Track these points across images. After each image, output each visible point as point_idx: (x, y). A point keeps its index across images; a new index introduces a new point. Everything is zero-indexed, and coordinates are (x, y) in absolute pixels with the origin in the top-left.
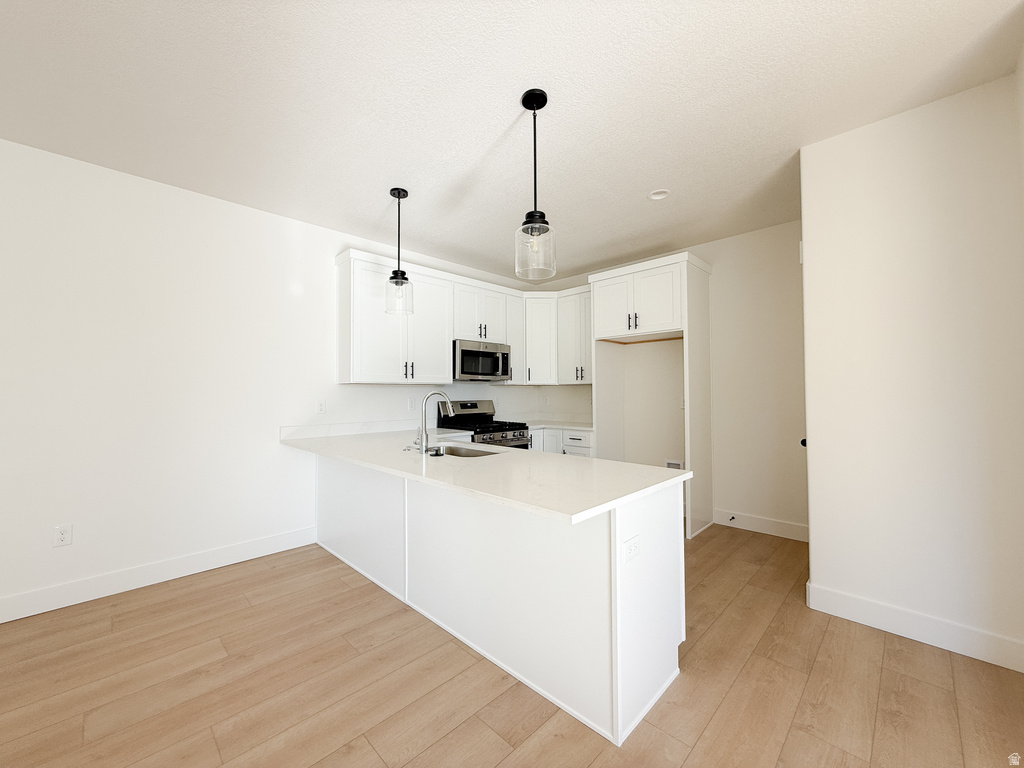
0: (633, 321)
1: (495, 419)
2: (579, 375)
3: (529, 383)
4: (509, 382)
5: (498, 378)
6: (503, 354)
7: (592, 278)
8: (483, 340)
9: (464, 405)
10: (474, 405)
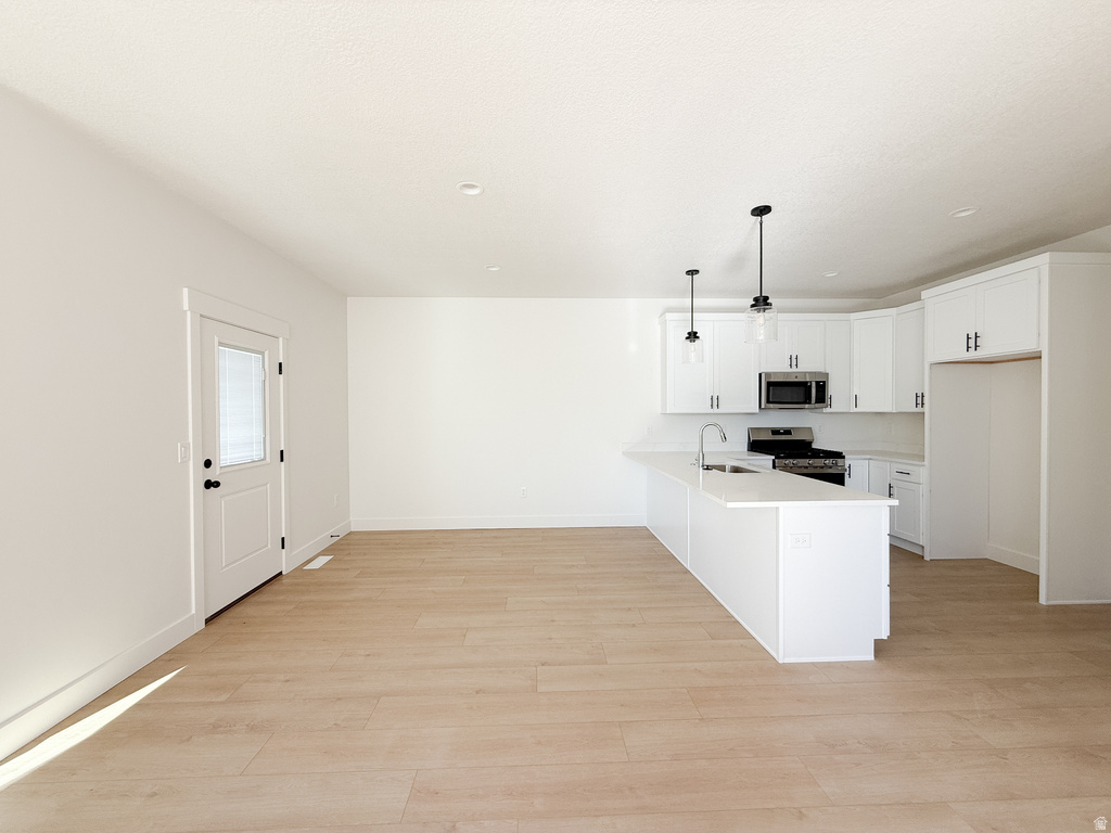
0: (973, 341)
1: (814, 446)
2: (919, 401)
3: (856, 410)
4: (828, 410)
5: (812, 406)
6: (817, 383)
7: (924, 294)
8: (794, 369)
9: (775, 432)
10: (788, 432)
